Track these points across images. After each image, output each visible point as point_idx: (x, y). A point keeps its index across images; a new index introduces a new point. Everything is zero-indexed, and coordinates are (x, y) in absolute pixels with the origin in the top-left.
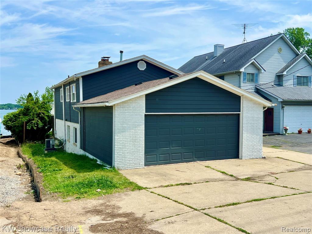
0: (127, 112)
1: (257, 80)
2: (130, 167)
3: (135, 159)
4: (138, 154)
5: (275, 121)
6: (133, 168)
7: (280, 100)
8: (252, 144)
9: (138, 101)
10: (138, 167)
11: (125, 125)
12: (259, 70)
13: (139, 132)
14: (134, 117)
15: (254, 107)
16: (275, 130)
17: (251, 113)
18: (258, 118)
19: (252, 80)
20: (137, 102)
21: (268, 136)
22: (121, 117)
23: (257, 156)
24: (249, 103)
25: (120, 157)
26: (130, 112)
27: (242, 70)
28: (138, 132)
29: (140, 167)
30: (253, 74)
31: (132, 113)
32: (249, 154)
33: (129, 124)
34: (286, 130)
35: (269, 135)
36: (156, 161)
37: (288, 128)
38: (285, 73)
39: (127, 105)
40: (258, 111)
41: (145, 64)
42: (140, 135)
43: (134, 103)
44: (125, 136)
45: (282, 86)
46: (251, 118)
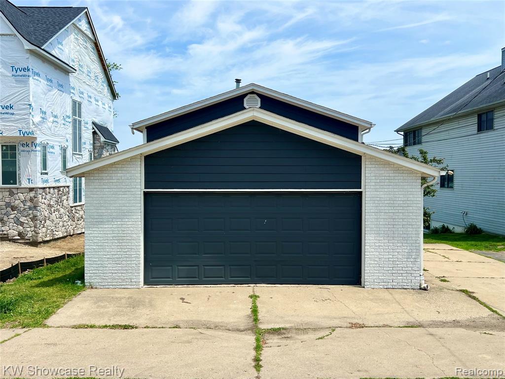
0: (106, 187)
2: (114, 284)
3: (122, 271)
4: (128, 262)
6: (118, 286)
8: (391, 256)
9: (128, 169)
10: (129, 287)
11: (104, 211)
13: (130, 223)
14: (121, 196)
15: (395, 178)
17: (386, 190)
18: (408, 202)
20: (125, 169)
22: (95, 196)
23: (405, 284)
24: (381, 169)
25: (94, 265)
26: (112, 187)
28: (128, 223)
29: (132, 287)
31: (115, 190)
32: (383, 277)
33: (111, 208)
36: (171, 277)
39: (107, 175)
40: (406, 187)
41: (259, 100)
42: (132, 229)
43: (120, 172)
44: (102, 229)
46: (386, 202)
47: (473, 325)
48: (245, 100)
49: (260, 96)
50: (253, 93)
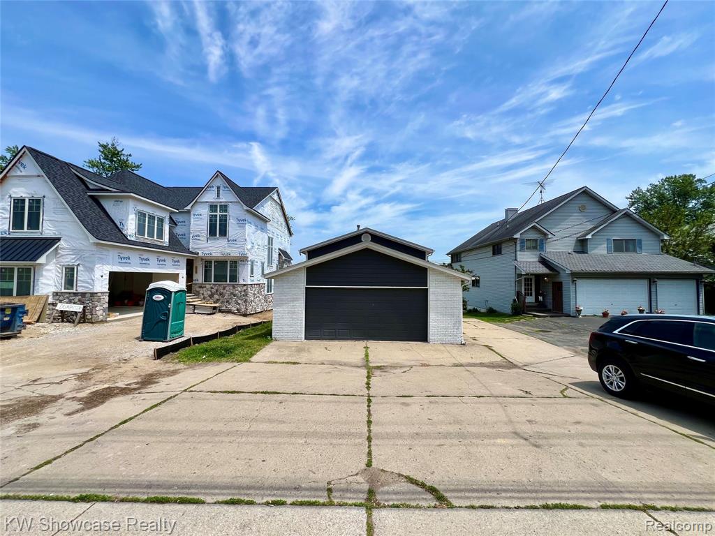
0: (285, 284)
1: (542, 248)
2: (288, 338)
3: (293, 332)
4: (296, 327)
5: (565, 299)
6: (290, 340)
7: (568, 272)
8: (444, 325)
9: (297, 274)
11: (284, 298)
12: (545, 235)
14: (293, 289)
15: (447, 281)
16: (565, 310)
17: (441, 288)
18: (453, 295)
19: (535, 248)
21: (548, 318)
22: (279, 289)
23: (453, 342)
24: (439, 276)
27: (517, 236)
28: (296, 304)
29: (298, 340)
30: (536, 241)
31: (290, 286)
32: (440, 337)
33: (288, 296)
34: (579, 311)
35: (550, 316)
36: (320, 335)
37: (581, 308)
38: (589, 237)
39: (285, 278)
40: (453, 286)
41: (370, 237)
42: (298, 308)
43: (293, 276)
44: (282, 308)
45: (587, 253)
46: (441, 294)
47: (491, 365)
48: (362, 237)
49: (370, 234)
50: (367, 232)
